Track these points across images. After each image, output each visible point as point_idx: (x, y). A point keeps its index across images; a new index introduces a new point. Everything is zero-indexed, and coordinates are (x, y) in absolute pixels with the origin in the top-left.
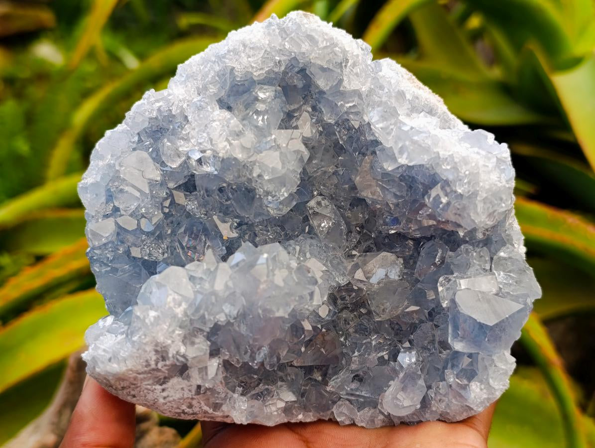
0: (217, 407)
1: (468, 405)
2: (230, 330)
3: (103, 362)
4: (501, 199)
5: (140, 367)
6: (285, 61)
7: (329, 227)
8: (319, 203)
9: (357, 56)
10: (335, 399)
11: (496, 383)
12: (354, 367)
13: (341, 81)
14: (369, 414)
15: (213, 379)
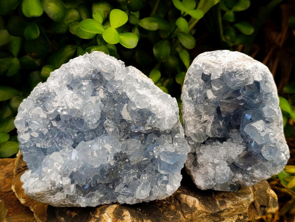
0: (74, 202)
1: (166, 193)
2: (78, 174)
3: (31, 189)
4: (173, 119)
5: (45, 190)
6: (92, 70)
7: (113, 131)
8: (108, 122)
9: (119, 67)
10: (118, 194)
11: (176, 185)
12: (124, 182)
13: (114, 77)
14: (131, 199)
15: (73, 192)
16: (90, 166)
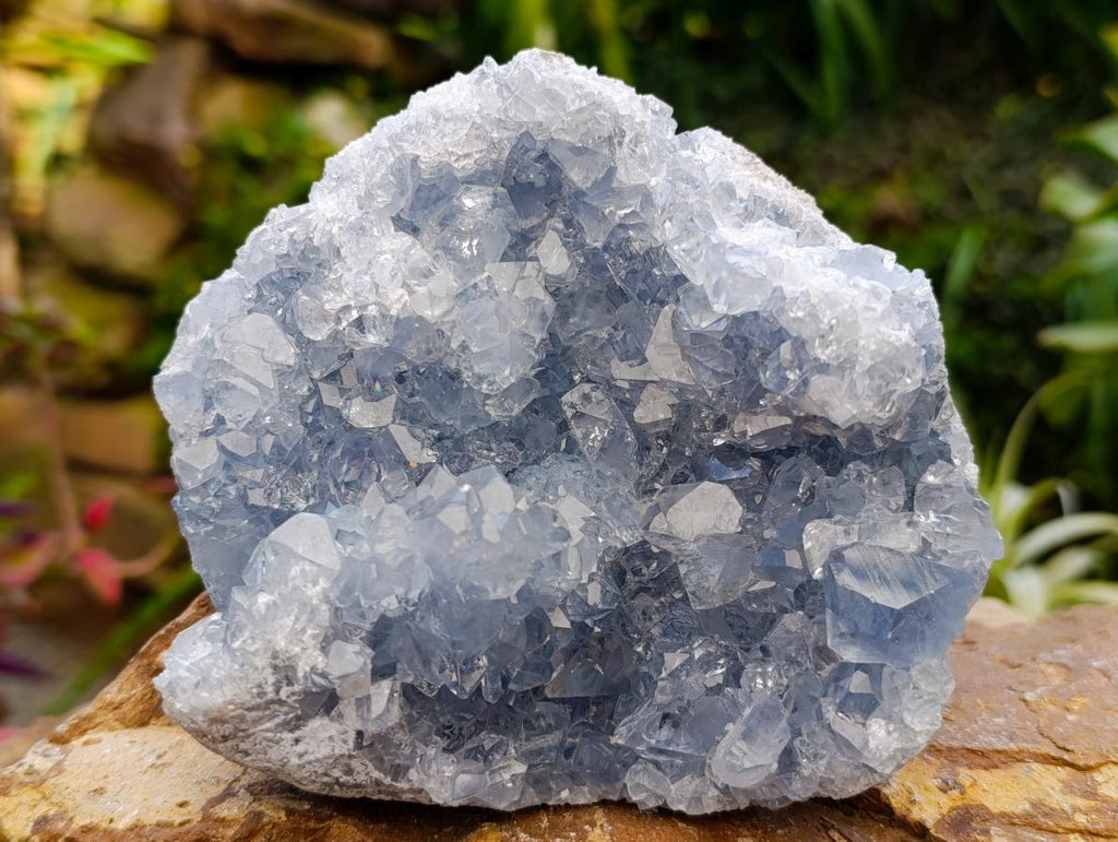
0: (398, 772)
1: (866, 763)
2: (408, 627)
3: (184, 691)
4: (903, 370)
5: (248, 697)
6: (508, 139)
7: (604, 439)
8: (586, 397)
9: (643, 123)
10: (627, 758)
11: (915, 721)
12: (660, 698)
13: (611, 172)
14: (692, 787)
15: (379, 717)
16: (469, 589)
